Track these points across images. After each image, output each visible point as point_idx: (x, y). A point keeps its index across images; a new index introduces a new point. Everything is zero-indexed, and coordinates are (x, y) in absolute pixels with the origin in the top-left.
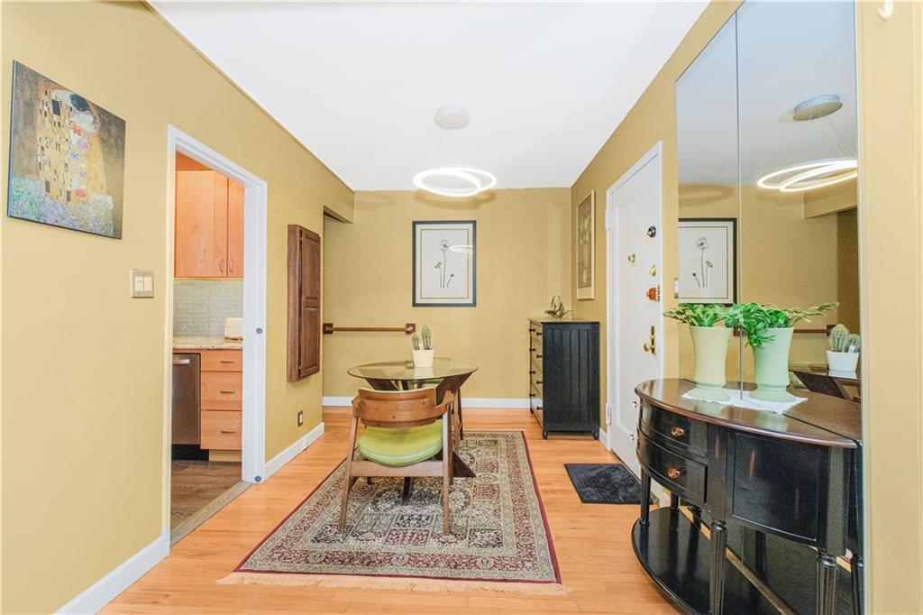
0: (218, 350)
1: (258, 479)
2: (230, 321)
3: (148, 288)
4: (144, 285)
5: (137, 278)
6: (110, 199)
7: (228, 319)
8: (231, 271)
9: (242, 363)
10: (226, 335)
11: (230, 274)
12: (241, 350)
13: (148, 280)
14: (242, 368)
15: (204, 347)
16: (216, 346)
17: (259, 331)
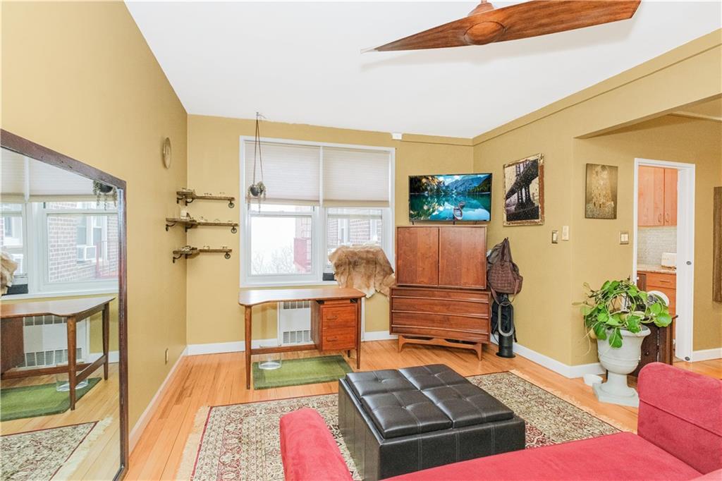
0: (657, 273)
1: (687, 359)
2: (666, 255)
3: (627, 240)
4: (625, 238)
5: (622, 235)
6: (612, 203)
7: (664, 253)
8: (667, 222)
9: (675, 283)
10: (663, 264)
11: (666, 223)
12: (675, 275)
13: (626, 235)
14: (675, 286)
15: (648, 270)
16: (657, 271)
17: (689, 263)
